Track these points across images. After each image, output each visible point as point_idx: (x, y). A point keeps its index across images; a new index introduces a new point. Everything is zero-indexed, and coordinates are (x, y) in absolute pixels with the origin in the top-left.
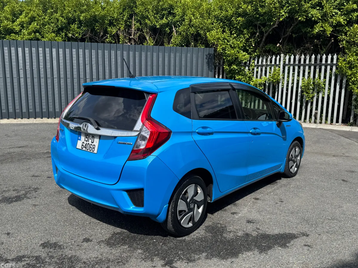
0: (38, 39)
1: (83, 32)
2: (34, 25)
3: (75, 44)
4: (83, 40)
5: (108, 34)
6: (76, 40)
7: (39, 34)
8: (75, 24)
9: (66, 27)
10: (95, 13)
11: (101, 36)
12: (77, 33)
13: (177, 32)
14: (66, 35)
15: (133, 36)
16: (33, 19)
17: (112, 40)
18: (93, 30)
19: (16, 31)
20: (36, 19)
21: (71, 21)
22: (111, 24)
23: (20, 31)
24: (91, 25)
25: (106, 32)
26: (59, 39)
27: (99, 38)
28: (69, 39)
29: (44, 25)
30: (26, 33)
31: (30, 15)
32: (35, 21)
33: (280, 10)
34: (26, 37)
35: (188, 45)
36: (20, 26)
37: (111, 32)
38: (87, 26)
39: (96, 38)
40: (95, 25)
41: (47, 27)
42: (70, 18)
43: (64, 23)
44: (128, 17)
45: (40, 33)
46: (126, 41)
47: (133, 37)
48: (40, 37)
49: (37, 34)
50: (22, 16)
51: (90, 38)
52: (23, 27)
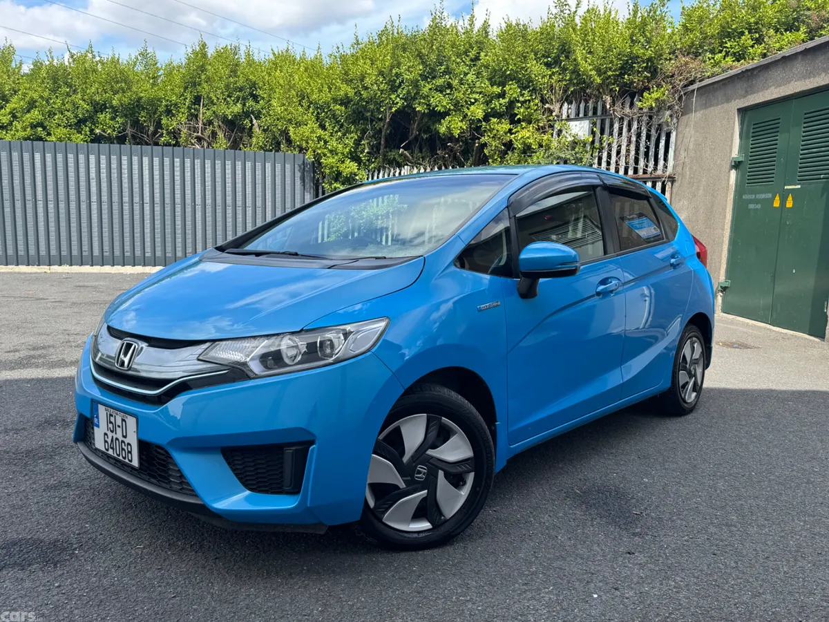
0: (40, 139)
1: (120, 127)
2: (35, 115)
3: (104, 147)
4: (121, 140)
5: (162, 129)
6: (109, 140)
7: (42, 129)
8: (107, 112)
9: (91, 117)
10: (137, 95)
11: (150, 133)
12: (110, 127)
13: (260, 127)
14: (92, 131)
15: (200, 132)
16: (32, 105)
17: (171, 139)
18: (136, 123)
19: (3, 123)
20: (37, 104)
21: (99, 107)
22: (168, 112)
23: (11, 123)
24: (132, 114)
25: (159, 125)
26: (78, 138)
27: (148, 136)
28: (97, 139)
29: (51, 114)
30: (19, 128)
31: (27, 99)
32: (36, 107)
33: (390, 95)
34: (21, 134)
35: (278, 149)
36: (10, 116)
37: (168, 126)
38: (126, 116)
39: (143, 136)
40: (139, 114)
41: (56, 117)
42: (98, 104)
43: (87, 111)
44: (191, 101)
45: (44, 128)
46: (193, 141)
47: (200, 134)
48: (43, 134)
49: (40, 129)
50: (15, 99)
51: (132, 136)
52: (14, 117)
